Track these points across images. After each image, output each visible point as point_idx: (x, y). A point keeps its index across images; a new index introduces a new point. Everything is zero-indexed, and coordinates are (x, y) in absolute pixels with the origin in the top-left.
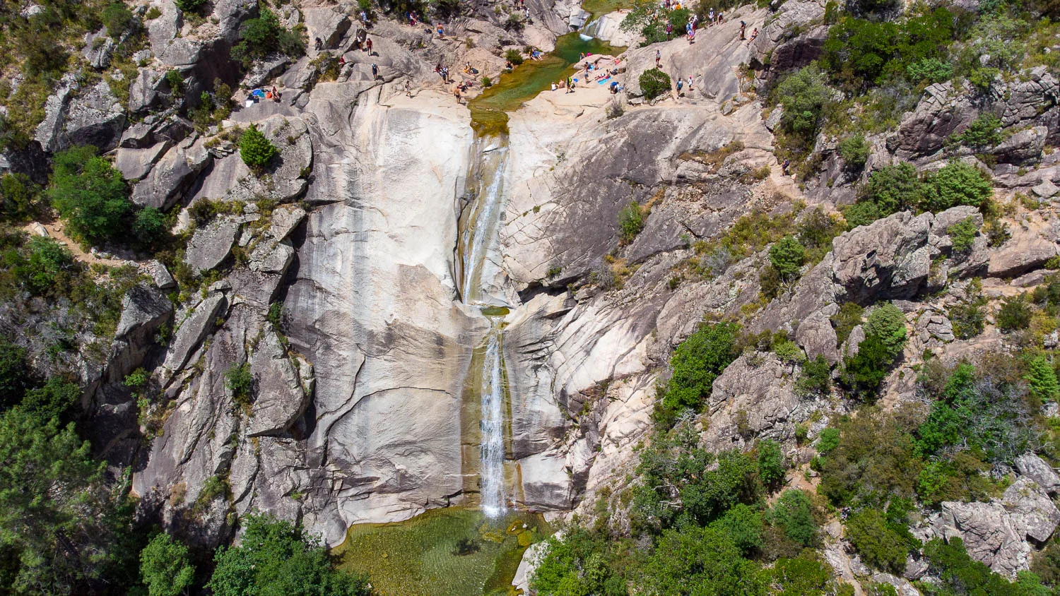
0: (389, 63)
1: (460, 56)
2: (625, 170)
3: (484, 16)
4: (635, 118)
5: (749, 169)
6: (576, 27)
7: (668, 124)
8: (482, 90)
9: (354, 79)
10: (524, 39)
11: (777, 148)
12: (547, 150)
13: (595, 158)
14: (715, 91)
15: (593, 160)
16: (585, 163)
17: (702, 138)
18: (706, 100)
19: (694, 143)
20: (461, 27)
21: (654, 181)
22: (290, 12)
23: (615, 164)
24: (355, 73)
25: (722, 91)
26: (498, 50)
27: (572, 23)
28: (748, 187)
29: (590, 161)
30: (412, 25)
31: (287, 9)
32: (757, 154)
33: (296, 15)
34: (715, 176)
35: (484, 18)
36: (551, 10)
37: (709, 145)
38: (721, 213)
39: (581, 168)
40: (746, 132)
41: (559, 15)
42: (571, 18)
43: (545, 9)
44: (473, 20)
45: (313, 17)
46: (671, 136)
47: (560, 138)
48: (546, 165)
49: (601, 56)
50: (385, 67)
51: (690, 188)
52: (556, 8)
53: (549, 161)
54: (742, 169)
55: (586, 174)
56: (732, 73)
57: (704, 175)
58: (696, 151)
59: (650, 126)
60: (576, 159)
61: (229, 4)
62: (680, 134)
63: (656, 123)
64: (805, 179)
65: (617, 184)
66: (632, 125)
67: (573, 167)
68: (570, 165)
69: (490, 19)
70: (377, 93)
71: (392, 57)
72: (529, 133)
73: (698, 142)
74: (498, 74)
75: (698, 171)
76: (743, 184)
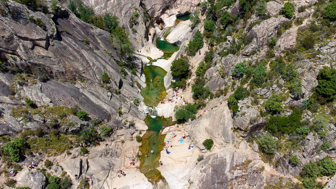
0: (103, 169)
1: (121, 149)
2: (217, 181)
3: (122, 127)
4: (209, 159)
5: (257, 168)
6: (148, 114)
7: (222, 158)
8: (139, 161)
9: (95, 183)
10: (137, 129)
11: (262, 158)
12: (183, 181)
13: (204, 180)
14: (229, 140)
15: (204, 181)
16: (202, 183)
17: (236, 161)
18: (228, 144)
19: (235, 163)
20: (115, 136)
21: (228, 181)
22: (56, 169)
23: (212, 179)
24: (94, 181)
25: (231, 140)
26: (132, 138)
27: (146, 113)
28: (260, 174)
29: (203, 181)
30: (99, 145)
31: (54, 168)
32: (257, 162)
33: (60, 169)
34: (247, 173)
35: (122, 128)
36: (138, 111)
37: (240, 163)
38: (256, 186)
39: (201, 185)
40: (248, 154)
41: (141, 112)
42: (145, 111)
43: (137, 112)
44: (118, 131)
45: (66, 165)
46: (226, 162)
47: (185, 174)
48: (186, 187)
49: (169, 127)
50: (103, 171)
51: (240, 179)
52: (139, 110)
53: (186, 185)
54: (256, 169)
55: (204, 187)
56: (230, 132)
57: (243, 174)
58: (237, 166)
59: (217, 161)
60: (197, 182)
61: (38, 185)
62: (228, 161)
63: (218, 159)
64: (276, 167)
65: (216, 186)
66: (210, 162)
67: (198, 185)
68: (196, 185)
69: (124, 127)
70: (107, 185)
71: (103, 166)
72: (173, 176)
73: (236, 163)
74: (138, 149)
75: (241, 173)
76: (258, 173)
